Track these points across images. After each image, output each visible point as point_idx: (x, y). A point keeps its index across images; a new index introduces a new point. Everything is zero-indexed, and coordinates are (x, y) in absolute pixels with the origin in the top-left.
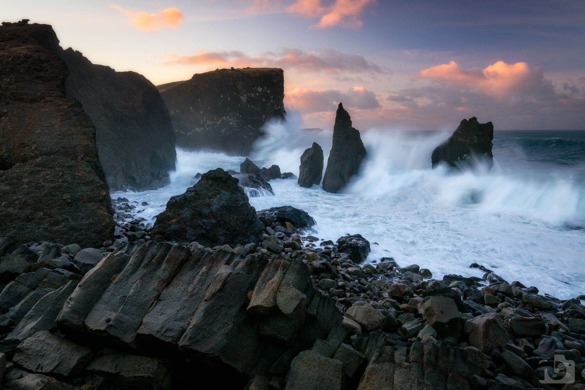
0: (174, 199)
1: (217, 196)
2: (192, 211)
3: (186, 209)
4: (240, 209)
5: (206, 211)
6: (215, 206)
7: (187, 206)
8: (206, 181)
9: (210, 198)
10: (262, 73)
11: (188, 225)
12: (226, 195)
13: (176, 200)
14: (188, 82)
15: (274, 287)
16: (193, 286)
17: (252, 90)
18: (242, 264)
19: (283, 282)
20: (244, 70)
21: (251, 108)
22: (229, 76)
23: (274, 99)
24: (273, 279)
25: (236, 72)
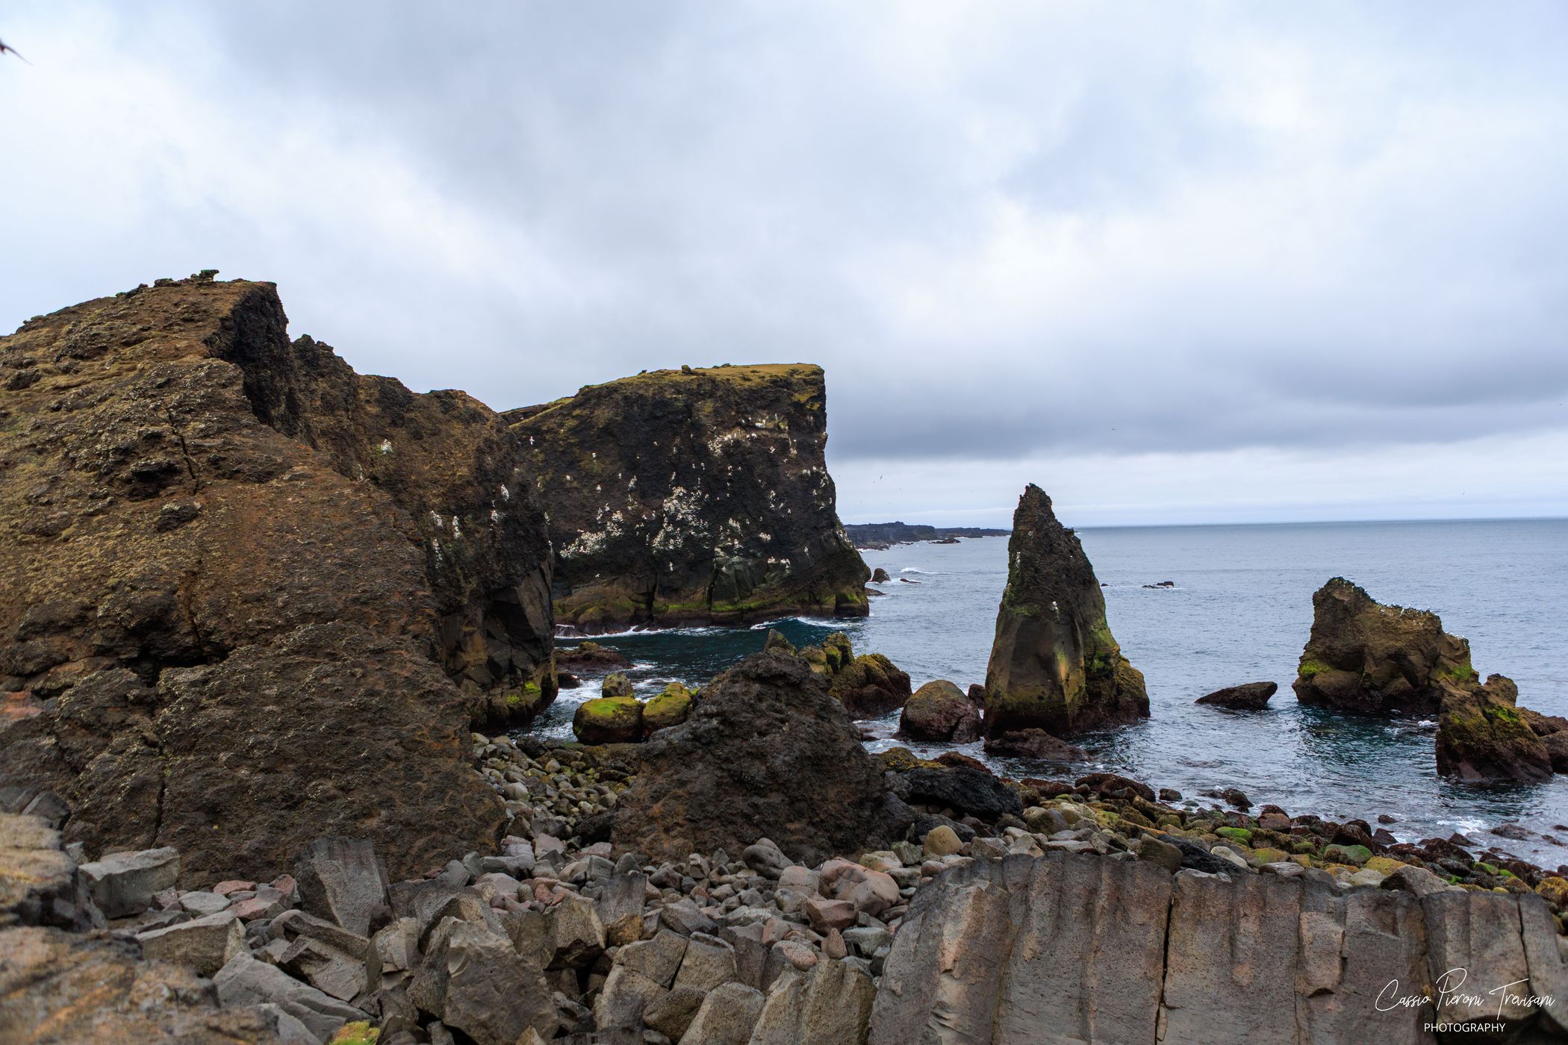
1: (782, 728)
2: (717, 772)
3: (700, 766)
4: (846, 765)
6: (781, 757)
10: (767, 379)
12: (803, 723)
14: (564, 409)
15: (1514, 966)
16: (1246, 969)
17: (739, 424)
18: (1359, 909)
19: (1532, 955)
20: (716, 372)
21: (735, 472)
22: (677, 387)
23: (799, 447)
24: (1498, 948)
25: (694, 377)
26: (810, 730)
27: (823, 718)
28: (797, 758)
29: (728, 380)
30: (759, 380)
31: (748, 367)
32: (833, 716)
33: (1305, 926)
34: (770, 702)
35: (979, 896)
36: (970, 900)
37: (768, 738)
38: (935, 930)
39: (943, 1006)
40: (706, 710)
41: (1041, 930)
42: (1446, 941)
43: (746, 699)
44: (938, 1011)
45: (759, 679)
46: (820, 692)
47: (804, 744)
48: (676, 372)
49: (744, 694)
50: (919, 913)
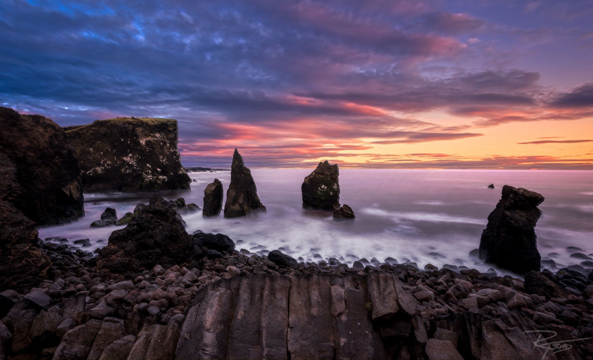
0: (116, 233)
1: (159, 227)
2: (136, 243)
3: (130, 242)
4: (181, 238)
5: (151, 242)
6: (159, 237)
7: (131, 239)
8: (147, 215)
9: (152, 230)
10: (160, 122)
11: (134, 256)
12: (167, 226)
13: (119, 235)
14: (89, 127)
15: (394, 296)
16: (315, 308)
17: (151, 136)
18: (348, 283)
19: (398, 291)
20: (143, 119)
21: (149, 150)
22: (129, 123)
23: (170, 144)
24: (388, 290)
25: (135, 120)
26: (169, 228)
27: (173, 224)
28: (164, 237)
29: (147, 122)
30: (157, 123)
31: (154, 118)
32: (176, 223)
33: (333, 290)
34: (155, 219)
35: (221, 296)
36: (217, 298)
37: (154, 231)
38: (203, 311)
39: (206, 345)
40: (132, 223)
41: (244, 306)
42: (374, 290)
43: (147, 219)
44: (203, 348)
45: (151, 212)
46: (172, 216)
47: (167, 233)
48: (129, 118)
49: (146, 217)
50: (198, 303)
